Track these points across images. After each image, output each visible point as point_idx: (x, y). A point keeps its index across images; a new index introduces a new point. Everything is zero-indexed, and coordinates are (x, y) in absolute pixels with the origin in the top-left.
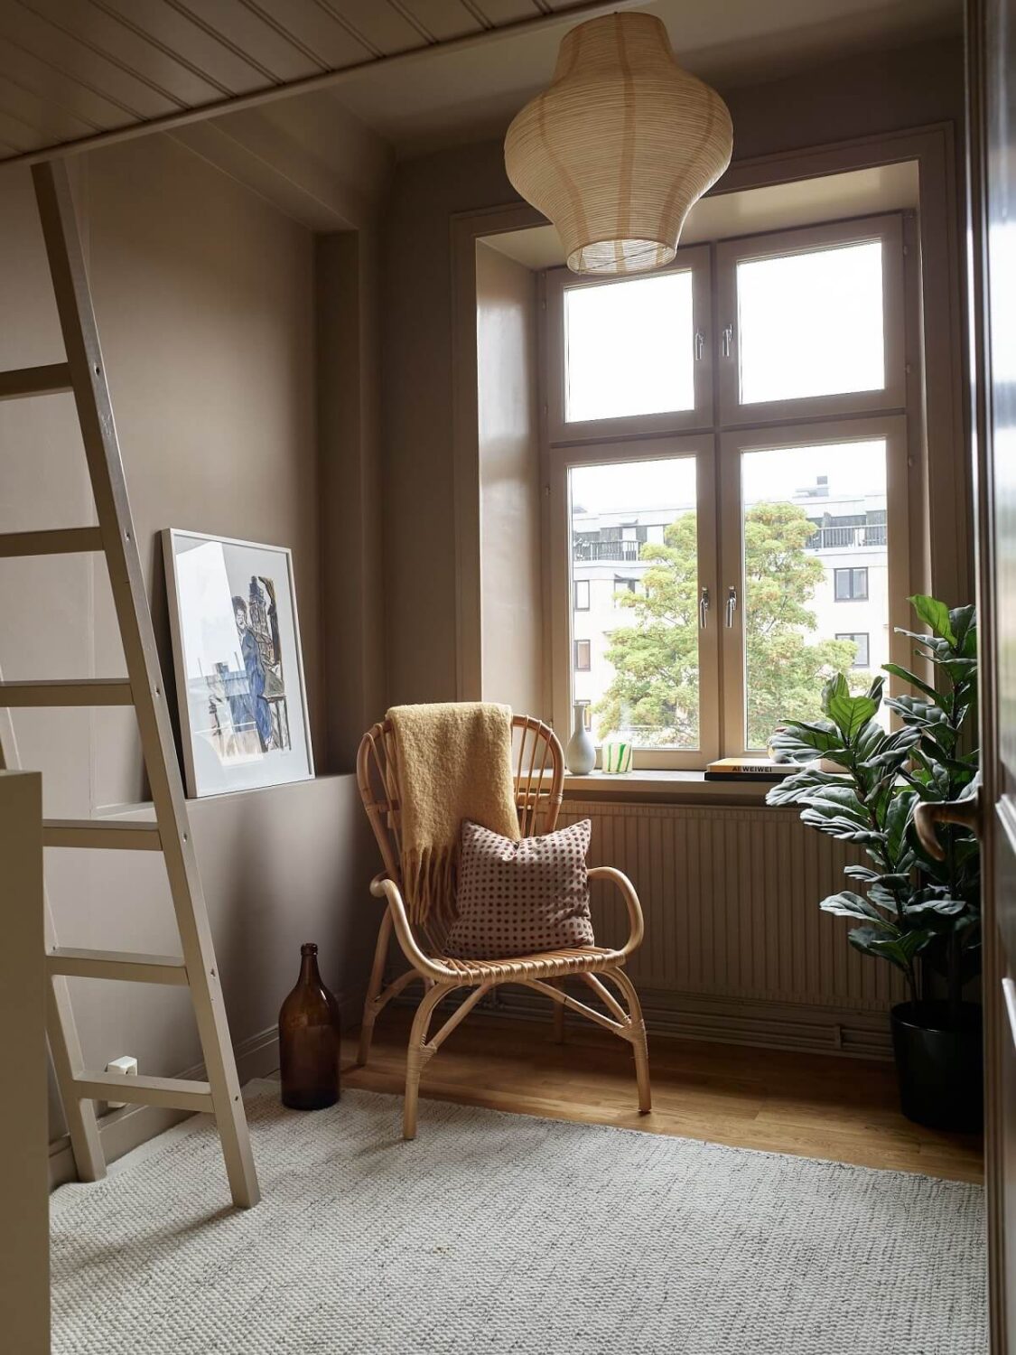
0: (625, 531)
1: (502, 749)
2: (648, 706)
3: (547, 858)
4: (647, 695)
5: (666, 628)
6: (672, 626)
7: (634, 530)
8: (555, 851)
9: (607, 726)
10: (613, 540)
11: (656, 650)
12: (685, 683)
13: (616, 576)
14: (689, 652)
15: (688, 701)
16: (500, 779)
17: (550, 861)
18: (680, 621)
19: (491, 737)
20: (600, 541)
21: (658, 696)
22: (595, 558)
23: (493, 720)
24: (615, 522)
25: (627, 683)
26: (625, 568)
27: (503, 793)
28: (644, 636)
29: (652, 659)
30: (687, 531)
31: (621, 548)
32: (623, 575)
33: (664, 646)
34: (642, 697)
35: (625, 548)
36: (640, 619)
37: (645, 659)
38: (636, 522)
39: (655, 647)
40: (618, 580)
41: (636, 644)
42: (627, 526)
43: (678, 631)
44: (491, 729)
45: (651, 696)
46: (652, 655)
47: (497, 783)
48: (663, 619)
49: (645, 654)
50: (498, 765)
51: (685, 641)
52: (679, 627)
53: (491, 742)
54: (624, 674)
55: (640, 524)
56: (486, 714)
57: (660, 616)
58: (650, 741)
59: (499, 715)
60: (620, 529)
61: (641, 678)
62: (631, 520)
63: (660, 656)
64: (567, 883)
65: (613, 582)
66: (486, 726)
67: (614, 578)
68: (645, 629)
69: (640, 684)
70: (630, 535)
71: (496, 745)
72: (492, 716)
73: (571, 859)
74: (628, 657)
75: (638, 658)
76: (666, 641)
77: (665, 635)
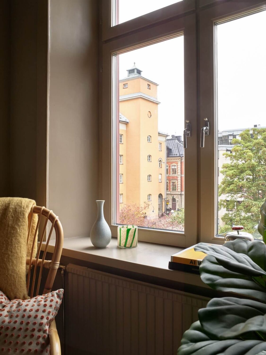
0: (229, 137)
1: (17, 231)
2: (233, 187)
3: (16, 322)
4: (233, 184)
5: (239, 163)
6: (241, 163)
7: (232, 136)
8: (23, 316)
9: (221, 192)
10: (226, 139)
11: (236, 170)
12: (245, 180)
13: (227, 149)
14: (246, 171)
15: (245, 186)
16: (12, 252)
17: (17, 326)
18: (244, 162)
19: (10, 223)
20: (222, 139)
21: (236, 184)
22: (220, 144)
23: (15, 210)
24: (227, 134)
25: (227, 180)
26: (230, 147)
27: (13, 262)
28: (233, 166)
29: (235, 173)
30: (246, 135)
31: (228, 141)
32: (229, 149)
33: (239, 169)
34: (231, 184)
35: (230, 141)
36: (231, 161)
37: (232, 173)
38: (233, 134)
39: (235, 169)
40: (227, 150)
41: (230, 169)
42: (230, 135)
43: (243, 165)
44: (12, 217)
45: (234, 184)
46: (234, 172)
47: (9, 255)
48: (239, 161)
49: (232, 171)
50: (12, 242)
51: (245, 168)
52: (243, 164)
53: (10, 225)
54: (226, 177)
55: (234, 134)
56: (12, 206)
57: (238, 160)
58: (234, 197)
59: (21, 207)
60: (228, 136)
61: (231, 178)
62: (231, 133)
63: (237, 172)
64: (26, 345)
65: (226, 151)
66: (10, 215)
67: (226, 150)
68: (233, 164)
69: (231, 180)
70: (231, 138)
71: (13, 228)
72: (16, 208)
73: (35, 324)
74: (227, 172)
75: (231, 172)
76: (239, 168)
77: (238, 166)
